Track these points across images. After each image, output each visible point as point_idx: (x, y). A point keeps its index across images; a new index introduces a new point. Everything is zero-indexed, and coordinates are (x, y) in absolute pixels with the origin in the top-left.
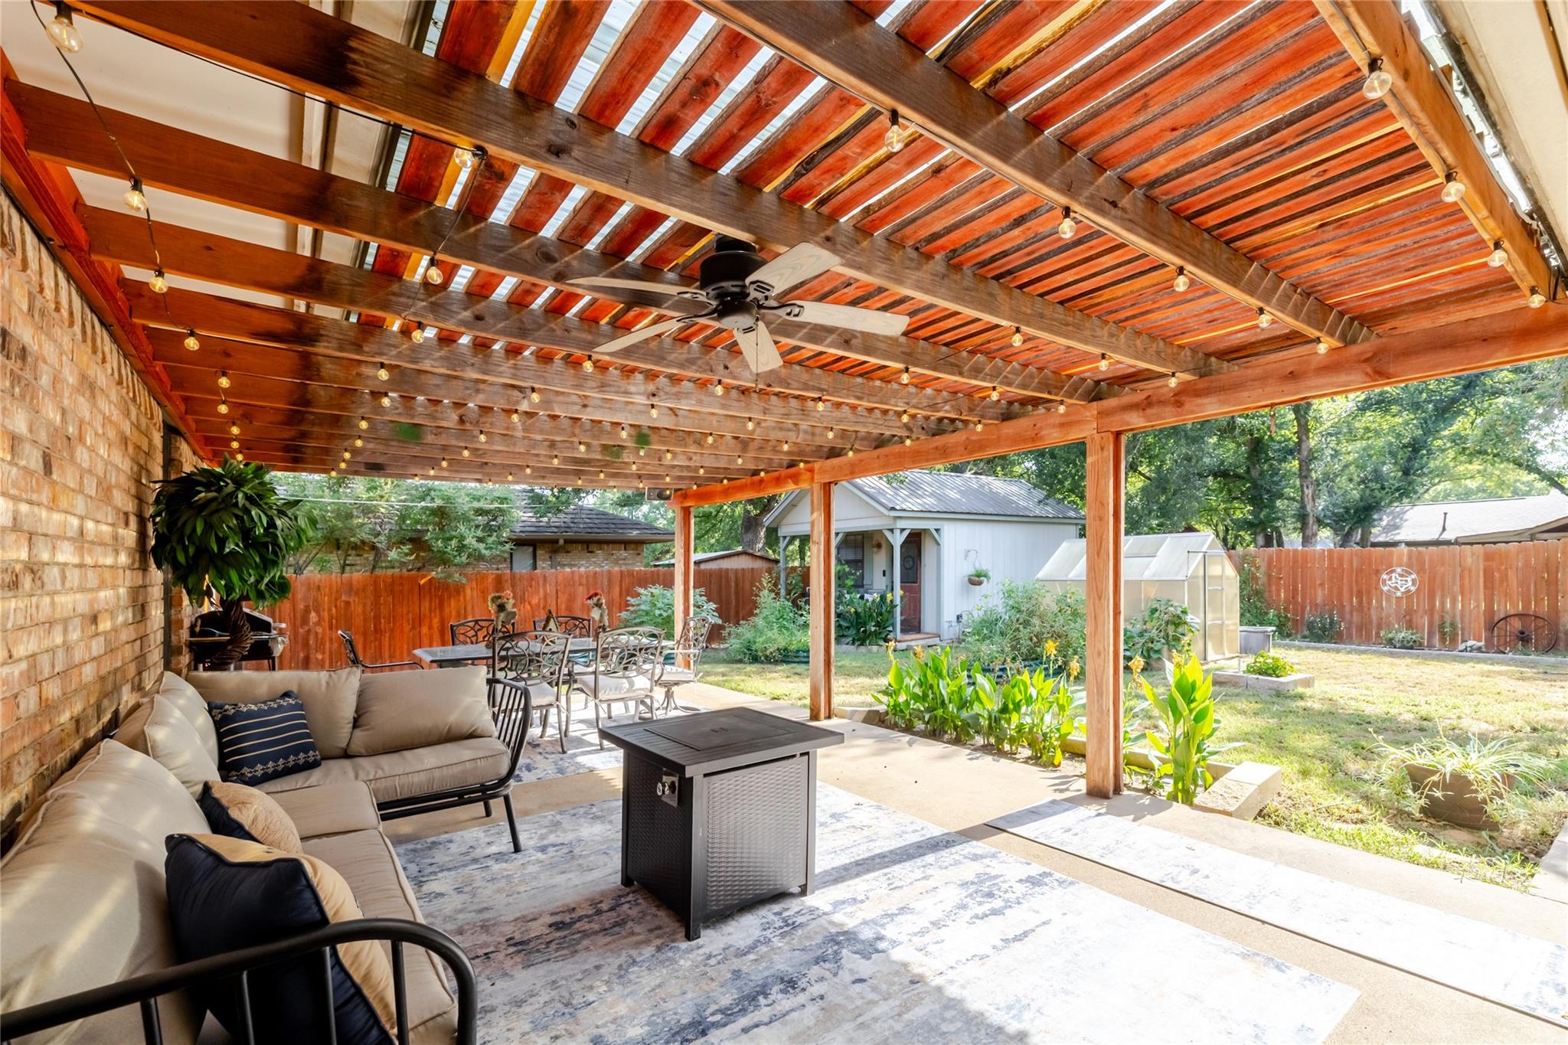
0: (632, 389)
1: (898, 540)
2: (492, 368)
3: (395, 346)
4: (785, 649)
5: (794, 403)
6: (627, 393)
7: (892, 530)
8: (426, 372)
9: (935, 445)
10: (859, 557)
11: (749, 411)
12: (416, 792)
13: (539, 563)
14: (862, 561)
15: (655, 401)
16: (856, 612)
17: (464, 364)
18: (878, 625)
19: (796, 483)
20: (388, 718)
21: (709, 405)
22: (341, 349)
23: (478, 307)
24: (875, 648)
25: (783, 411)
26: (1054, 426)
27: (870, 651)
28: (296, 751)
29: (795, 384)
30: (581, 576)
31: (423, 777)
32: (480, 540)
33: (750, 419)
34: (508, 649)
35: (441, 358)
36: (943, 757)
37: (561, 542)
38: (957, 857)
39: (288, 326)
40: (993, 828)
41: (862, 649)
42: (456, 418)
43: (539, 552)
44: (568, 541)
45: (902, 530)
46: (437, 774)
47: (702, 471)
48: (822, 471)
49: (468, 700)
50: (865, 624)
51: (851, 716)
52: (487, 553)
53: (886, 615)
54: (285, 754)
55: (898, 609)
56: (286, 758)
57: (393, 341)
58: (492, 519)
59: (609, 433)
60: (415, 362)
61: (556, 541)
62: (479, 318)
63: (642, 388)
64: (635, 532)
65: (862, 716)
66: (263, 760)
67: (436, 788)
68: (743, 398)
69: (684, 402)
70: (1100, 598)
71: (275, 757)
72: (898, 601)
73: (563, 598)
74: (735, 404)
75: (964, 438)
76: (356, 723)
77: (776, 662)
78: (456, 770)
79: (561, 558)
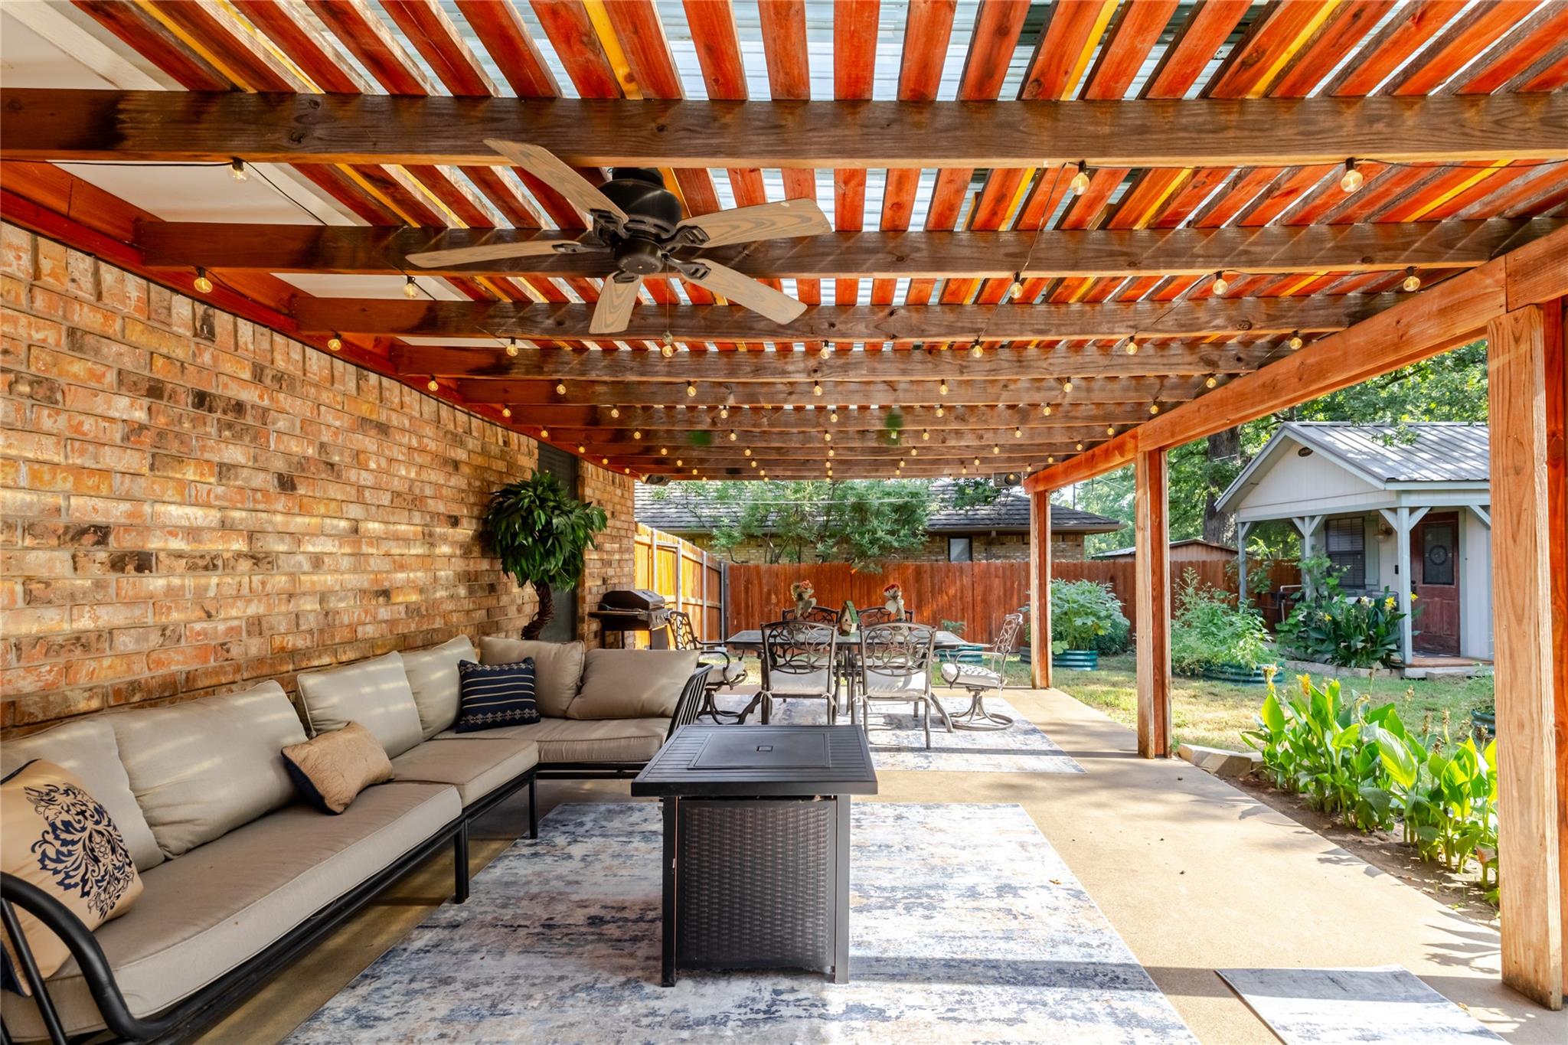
0: (791, 368)
1: (1404, 525)
2: (648, 369)
3: (568, 363)
4: (1208, 662)
5: (1005, 354)
6: (784, 373)
7: (1394, 510)
8: (593, 382)
9: (1260, 382)
10: (1359, 548)
11: (940, 372)
12: (579, 759)
13: (975, 555)
14: (1362, 553)
15: (817, 377)
16: (1334, 621)
17: (625, 369)
18: (1369, 639)
19: (1122, 455)
20: (599, 689)
21: (885, 373)
22: (527, 373)
23: (560, 313)
24: (1364, 672)
25: (988, 366)
26: (1430, 316)
27: (1356, 676)
28: (513, 707)
29: (934, 330)
30: (997, 568)
31: (585, 746)
32: (892, 533)
33: (943, 382)
34: (775, 637)
35: (605, 367)
36: (1279, 846)
37: (994, 534)
38: (1097, 1007)
39: (490, 360)
40: (1224, 983)
41: (1345, 672)
42: (709, 420)
43: (975, 544)
44: (1000, 533)
45: (1413, 510)
46: (596, 745)
47: (996, 450)
48: (1146, 437)
49: (663, 681)
50: (1348, 637)
51: (1198, 761)
52: (896, 544)
53: (1382, 629)
54: (503, 709)
55: (1408, 621)
56: (504, 712)
57: (566, 359)
58: (906, 512)
59: (856, 419)
60: (583, 374)
61: (989, 533)
62: (560, 323)
63: (802, 366)
64: (1072, 523)
65: (1217, 765)
66: (484, 711)
67: (595, 758)
68: (929, 358)
69: (851, 373)
70: (1519, 620)
71: (494, 710)
72: (1406, 608)
73: (979, 590)
74: (920, 366)
75: (1297, 363)
76: (579, 690)
77: (1194, 675)
78: (613, 744)
79: (996, 550)
